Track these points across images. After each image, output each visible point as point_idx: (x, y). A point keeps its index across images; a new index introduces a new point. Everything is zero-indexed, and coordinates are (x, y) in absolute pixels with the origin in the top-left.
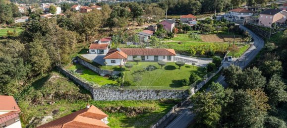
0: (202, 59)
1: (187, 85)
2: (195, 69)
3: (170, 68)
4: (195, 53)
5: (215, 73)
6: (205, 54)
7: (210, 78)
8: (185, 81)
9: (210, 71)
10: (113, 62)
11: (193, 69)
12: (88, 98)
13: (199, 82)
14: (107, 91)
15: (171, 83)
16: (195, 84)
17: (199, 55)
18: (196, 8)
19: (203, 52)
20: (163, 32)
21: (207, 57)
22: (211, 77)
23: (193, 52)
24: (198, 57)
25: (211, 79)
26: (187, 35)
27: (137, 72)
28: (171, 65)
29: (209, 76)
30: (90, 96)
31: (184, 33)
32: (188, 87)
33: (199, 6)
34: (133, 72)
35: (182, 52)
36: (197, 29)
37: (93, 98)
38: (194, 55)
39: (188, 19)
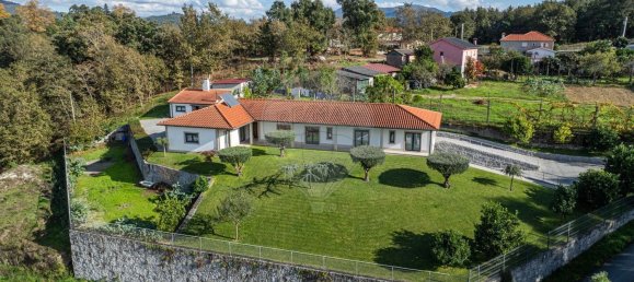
0: (558, 160)
1: (456, 265)
2: (519, 194)
3: (405, 178)
4: (530, 133)
5: (617, 218)
6: (573, 141)
7: (589, 241)
8: (446, 242)
9: (590, 208)
10: (191, 138)
11: (506, 193)
12: (52, 266)
13: (527, 254)
14: (116, 247)
15: (388, 243)
16: (501, 260)
17: (545, 142)
18: (560, 24)
19: (565, 133)
20: (430, 70)
21: (584, 153)
22: (596, 235)
23: (522, 130)
24: (544, 150)
25: (596, 246)
26: (517, 86)
27: (262, 182)
28: (412, 166)
29: (581, 231)
30: (59, 259)
31: (505, 79)
32: (461, 272)
33: (566, 18)
34: (249, 180)
35: (480, 127)
36: (554, 72)
37: (70, 266)
38: (526, 140)
39: (525, 45)
